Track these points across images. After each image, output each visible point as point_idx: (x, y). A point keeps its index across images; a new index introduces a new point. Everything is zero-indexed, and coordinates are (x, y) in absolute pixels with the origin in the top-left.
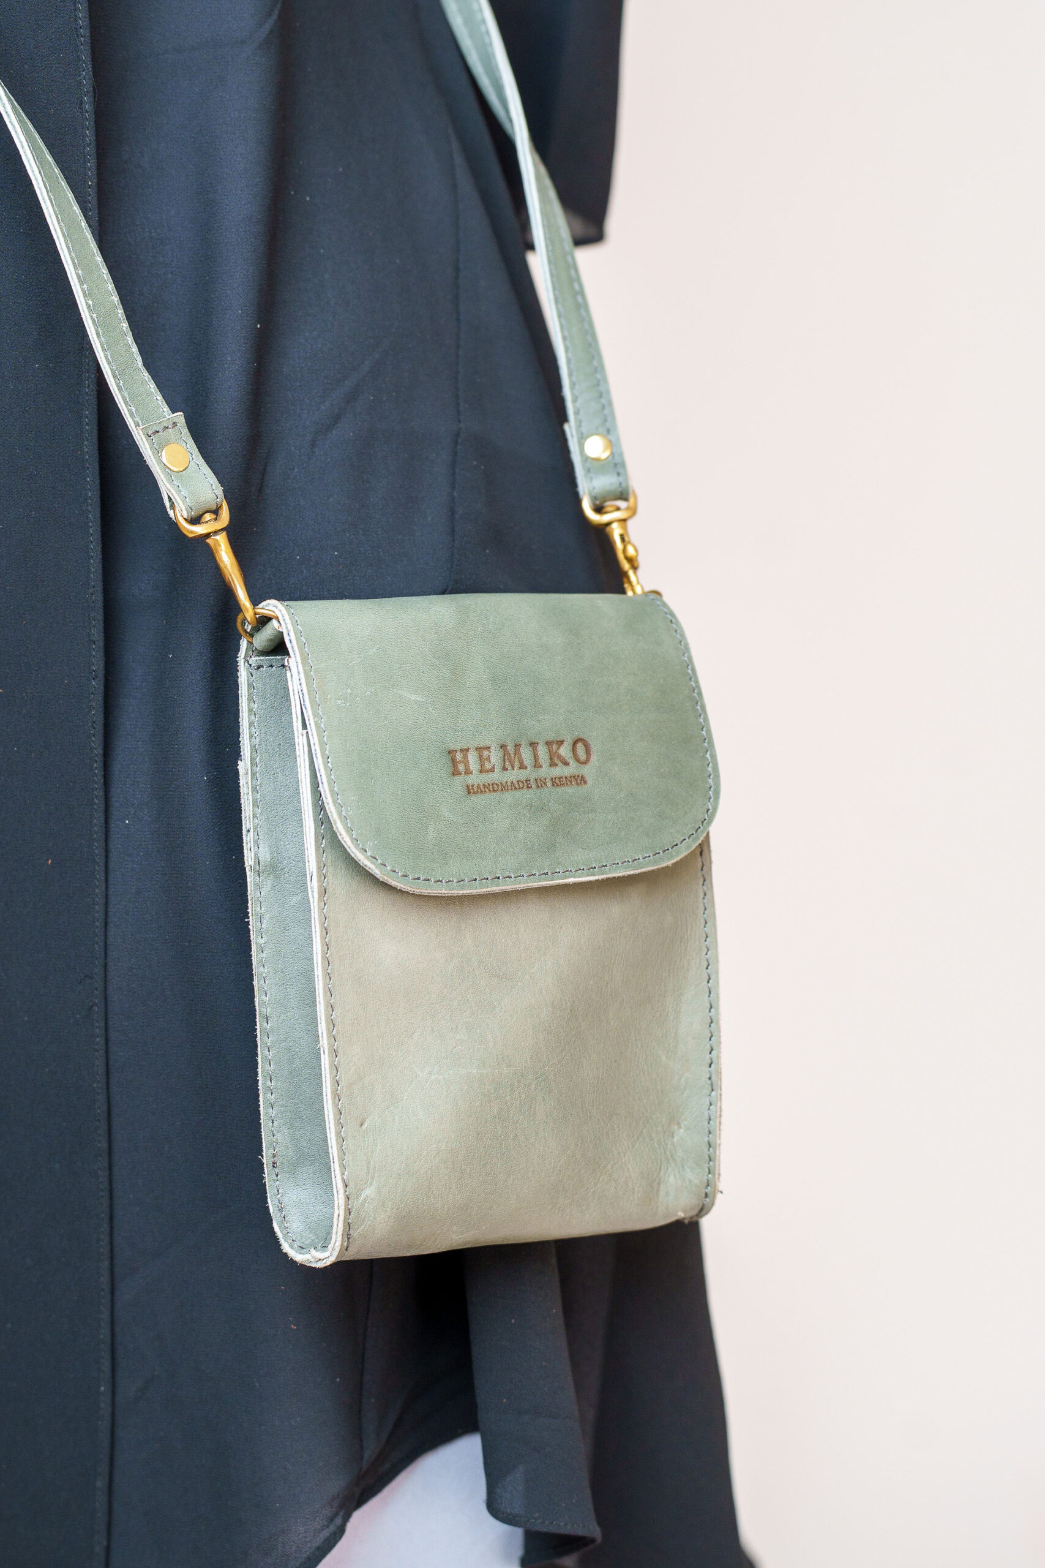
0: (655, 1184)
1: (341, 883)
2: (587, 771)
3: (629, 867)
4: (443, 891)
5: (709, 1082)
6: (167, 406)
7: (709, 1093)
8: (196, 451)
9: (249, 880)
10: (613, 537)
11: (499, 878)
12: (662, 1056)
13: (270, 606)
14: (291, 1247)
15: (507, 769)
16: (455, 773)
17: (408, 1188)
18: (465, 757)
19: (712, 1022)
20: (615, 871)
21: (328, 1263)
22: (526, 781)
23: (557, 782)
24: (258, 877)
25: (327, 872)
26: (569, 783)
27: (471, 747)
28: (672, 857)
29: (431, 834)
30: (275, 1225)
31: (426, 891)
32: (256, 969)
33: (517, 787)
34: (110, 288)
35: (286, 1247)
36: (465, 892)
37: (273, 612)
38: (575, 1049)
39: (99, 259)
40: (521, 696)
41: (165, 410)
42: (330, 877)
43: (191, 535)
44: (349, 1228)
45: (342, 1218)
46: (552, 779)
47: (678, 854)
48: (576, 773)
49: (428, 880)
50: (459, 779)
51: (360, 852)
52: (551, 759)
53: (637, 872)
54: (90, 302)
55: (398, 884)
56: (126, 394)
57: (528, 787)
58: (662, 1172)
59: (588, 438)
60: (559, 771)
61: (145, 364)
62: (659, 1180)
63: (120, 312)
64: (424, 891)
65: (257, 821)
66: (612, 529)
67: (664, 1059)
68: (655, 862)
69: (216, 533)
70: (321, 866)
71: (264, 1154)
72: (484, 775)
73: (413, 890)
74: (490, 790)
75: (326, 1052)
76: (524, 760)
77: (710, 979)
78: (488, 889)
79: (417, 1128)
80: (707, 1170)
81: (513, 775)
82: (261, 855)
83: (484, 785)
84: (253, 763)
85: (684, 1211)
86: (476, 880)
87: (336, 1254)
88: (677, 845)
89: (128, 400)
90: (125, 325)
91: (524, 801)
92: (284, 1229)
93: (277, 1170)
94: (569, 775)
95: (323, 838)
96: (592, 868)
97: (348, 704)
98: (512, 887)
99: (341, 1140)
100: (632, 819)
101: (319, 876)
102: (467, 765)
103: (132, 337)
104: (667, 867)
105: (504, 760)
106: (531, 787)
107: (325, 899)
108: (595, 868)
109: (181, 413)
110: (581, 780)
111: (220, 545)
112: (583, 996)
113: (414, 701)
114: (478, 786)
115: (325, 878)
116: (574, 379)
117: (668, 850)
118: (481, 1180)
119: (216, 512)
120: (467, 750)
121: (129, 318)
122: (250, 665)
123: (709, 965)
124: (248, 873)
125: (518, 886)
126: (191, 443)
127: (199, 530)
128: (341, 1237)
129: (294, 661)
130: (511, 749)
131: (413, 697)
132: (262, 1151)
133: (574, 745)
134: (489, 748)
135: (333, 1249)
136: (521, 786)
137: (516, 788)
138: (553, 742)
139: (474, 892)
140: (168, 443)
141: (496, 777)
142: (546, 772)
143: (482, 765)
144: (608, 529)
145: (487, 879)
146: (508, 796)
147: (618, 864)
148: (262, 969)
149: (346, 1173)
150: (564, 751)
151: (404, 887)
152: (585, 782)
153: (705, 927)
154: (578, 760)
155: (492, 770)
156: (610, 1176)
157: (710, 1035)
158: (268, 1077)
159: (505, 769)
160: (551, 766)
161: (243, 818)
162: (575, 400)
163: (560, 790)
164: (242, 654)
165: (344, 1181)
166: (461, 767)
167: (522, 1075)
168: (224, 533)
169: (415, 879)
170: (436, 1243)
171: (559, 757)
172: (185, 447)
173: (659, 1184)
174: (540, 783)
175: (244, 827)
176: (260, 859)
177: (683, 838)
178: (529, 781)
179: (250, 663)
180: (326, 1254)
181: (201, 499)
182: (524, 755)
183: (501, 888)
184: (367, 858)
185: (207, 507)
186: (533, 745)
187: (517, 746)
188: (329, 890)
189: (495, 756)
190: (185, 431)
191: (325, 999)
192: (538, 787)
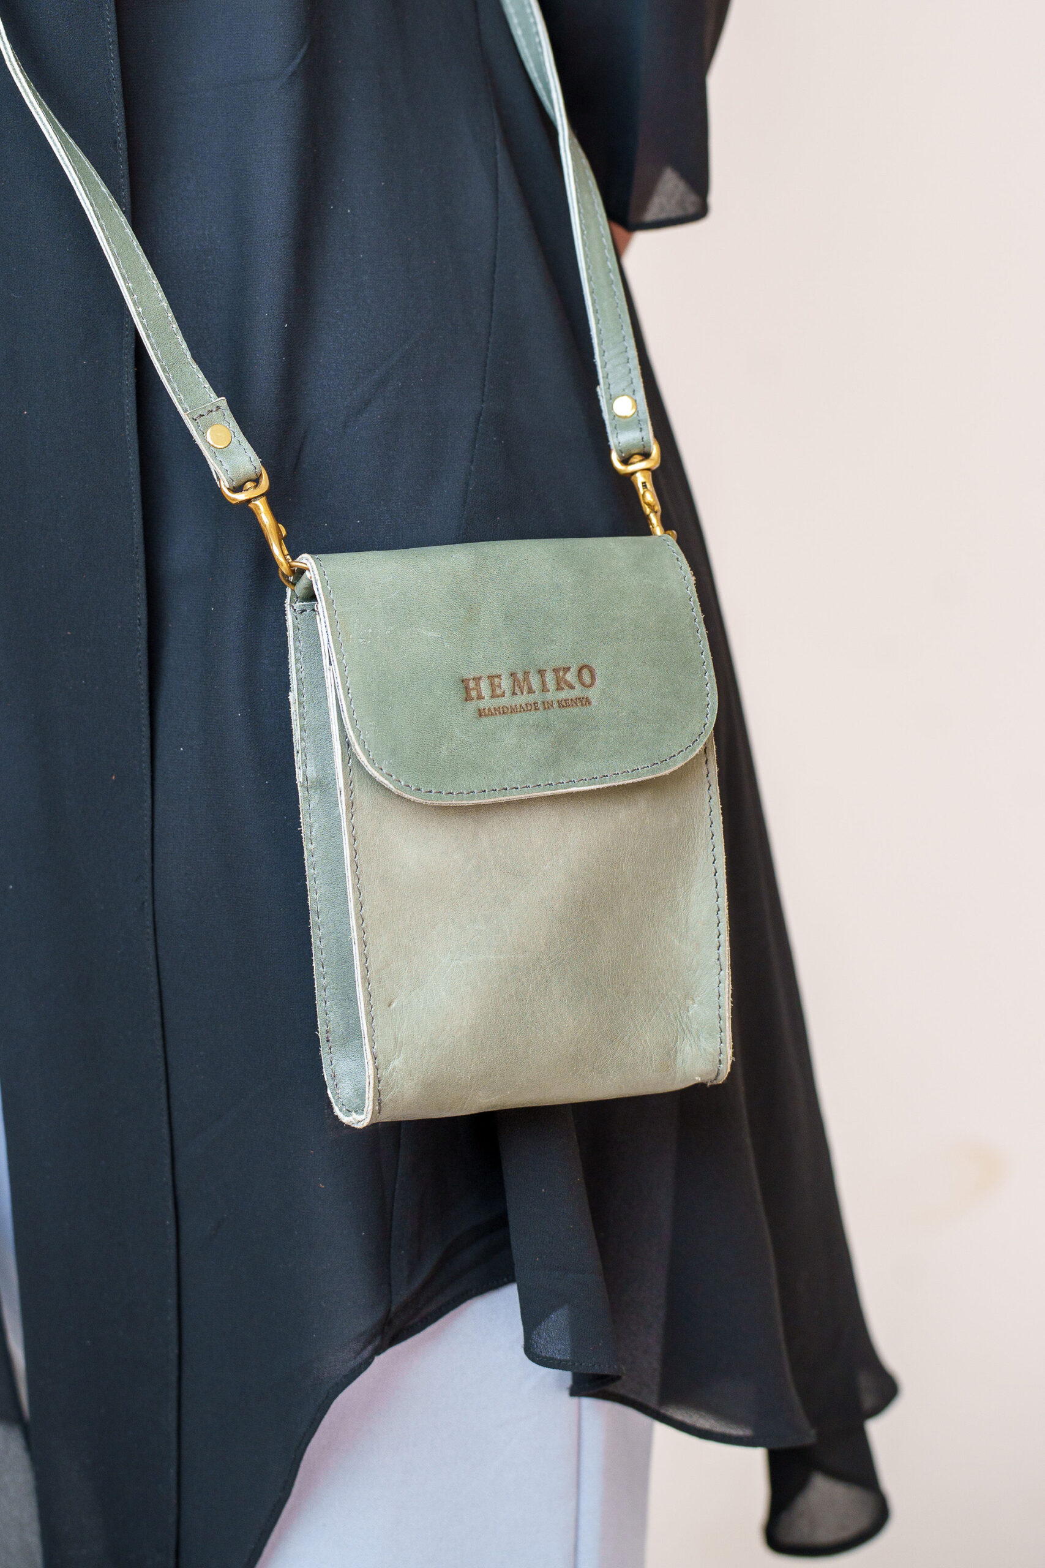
0: (672, 1053)
1: (365, 797)
2: (592, 694)
3: (628, 776)
4: (454, 802)
5: (718, 962)
6: (213, 392)
7: (718, 972)
8: (237, 429)
9: (300, 794)
10: (637, 485)
11: (506, 789)
12: (675, 940)
13: (306, 560)
14: (341, 1110)
15: (517, 694)
16: (468, 698)
17: (432, 1060)
18: (478, 684)
19: (719, 910)
20: (614, 780)
21: (365, 1125)
22: (534, 704)
23: (563, 704)
24: (306, 792)
25: (354, 787)
26: (574, 704)
27: (483, 675)
28: (669, 767)
29: (444, 752)
30: (329, 1092)
31: (437, 802)
32: (309, 872)
33: (526, 709)
34: (160, 296)
35: (337, 1111)
36: (474, 802)
37: (306, 564)
38: (589, 936)
39: (150, 272)
40: (531, 629)
41: (212, 395)
42: (356, 792)
43: (234, 502)
44: (380, 1094)
45: (372, 1085)
46: (558, 701)
47: (674, 764)
48: (581, 695)
49: (440, 792)
50: (471, 705)
51: (375, 770)
52: (558, 684)
53: (635, 780)
54: (140, 309)
55: (411, 797)
56: (175, 385)
57: (536, 709)
58: (678, 1042)
59: (616, 398)
60: (564, 694)
61: (194, 357)
62: (676, 1049)
63: (169, 315)
64: (435, 802)
65: (304, 743)
66: (636, 478)
67: (676, 942)
68: (653, 772)
69: (255, 498)
70: (349, 783)
71: (319, 1030)
72: (494, 700)
73: (425, 801)
74: (500, 713)
75: (356, 942)
76: (533, 685)
77: (716, 872)
78: (496, 799)
79: (440, 1007)
80: (719, 1039)
81: (522, 699)
82: (309, 773)
83: (495, 708)
84: (300, 693)
85: (701, 1076)
86: (485, 791)
87: (369, 1116)
88: (674, 756)
89: (177, 390)
90: (175, 326)
91: (531, 721)
92: (335, 1094)
93: (330, 1044)
94: (574, 698)
95: (350, 758)
96: (593, 778)
97: (369, 642)
98: (519, 796)
99: (371, 1019)
100: (633, 734)
101: (346, 791)
102: (479, 691)
103: (181, 335)
104: (665, 775)
105: (514, 686)
106: (539, 709)
107: (353, 810)
108: (596, 778)
109: (224, 398)
110: (587, 702)
111: (259, 509)
112: (594, 890)
113: (431, 637)
114: (489, 709)
115: (352, 793)
116: (604, 347)
117: (666, 760)
118: (501, 1051)
119: (257, 481)
120: (480, 678)
121: (178, 318)
122: (295, 610)
123: (715, 860)
124: (299, 789)
125: (523, 796)
126: (233, 423)
127: (241, 497)
128: (372, 1102)
129: (321, 605)
130: (520, 676)
131: (430, 634)
132: (318, 1028)
133: (580, 670)
134: (500, 676)
135: (367, 1113)
136: (529, 708)
137: (524, 710)
138: (560, 669)
139: (483, 801)
140: (212, 424)
141: (506, 701)
142: (552, 695)
143: (493, 691)
144: (633, 477)
145: (496, 790)
146: (517, 718)
147: (618, 774)
148: (312, 871)
149: (375, 1047)
150: (570, 677)
151: (417, 799)
152: (590, 704)
153: (711, 827)
154: (583, 684)
155: (503, 695)
156: (628, 1046)
157: (718, 922)
158: (321, 964)
159: (514, 694)
160: (557, 689)
161: (294, 740)
162: (604, 366)
163: (565, 711)
164: (288, 600)
165: (373, 1053)
166: (474, 694)
167: (537, 959)
168: (264, 499)
169: (427, 792)
170: (465, 1106)
171: (566, 682)
172: (228, 427)
173: (676, 1052)
174: (547, 705)
175: (295, 749)
176: (308, 776)
177: (680, 750)
178: (537, 703)
179: (295, 608)
180: (362, 1117)
181: (241, 470)
182: (532, 682)
183: (507, 798)
184: (382, 775)
185: (247, 477)
186: (541, 672)
187: (526, 674)
188: (356, 803)
189: (505, 683)
190: (228, 413)
191: (354, 897)
192: (545, 708)
